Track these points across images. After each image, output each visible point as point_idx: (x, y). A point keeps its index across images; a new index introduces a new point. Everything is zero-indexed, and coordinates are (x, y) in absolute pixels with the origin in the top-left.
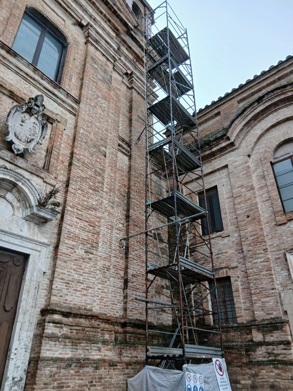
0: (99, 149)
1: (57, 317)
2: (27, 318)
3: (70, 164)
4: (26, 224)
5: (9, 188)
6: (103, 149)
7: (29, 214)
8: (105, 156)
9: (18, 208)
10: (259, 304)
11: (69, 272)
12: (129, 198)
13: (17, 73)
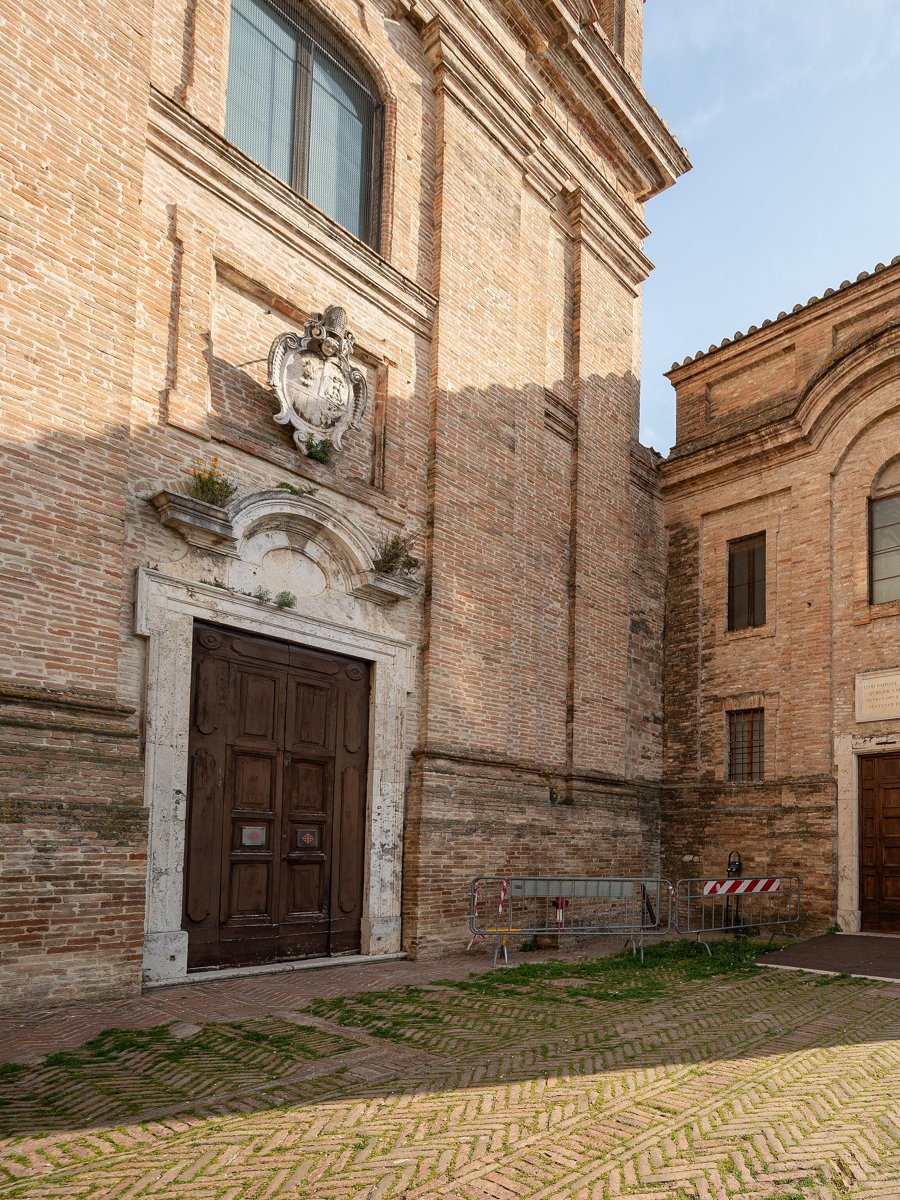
0: (498, 432)
1: (441, 763)
2: (390, 763)
3: (432, 473)
4: (357, 605)
5: (308, 532)
6: (507, 430)
7: (359, 586)
8: (512, 448)
9: (336, 574)
10: (799, 754)
11: (457, 692)
12: (574, 546)
13: (259, 222)
